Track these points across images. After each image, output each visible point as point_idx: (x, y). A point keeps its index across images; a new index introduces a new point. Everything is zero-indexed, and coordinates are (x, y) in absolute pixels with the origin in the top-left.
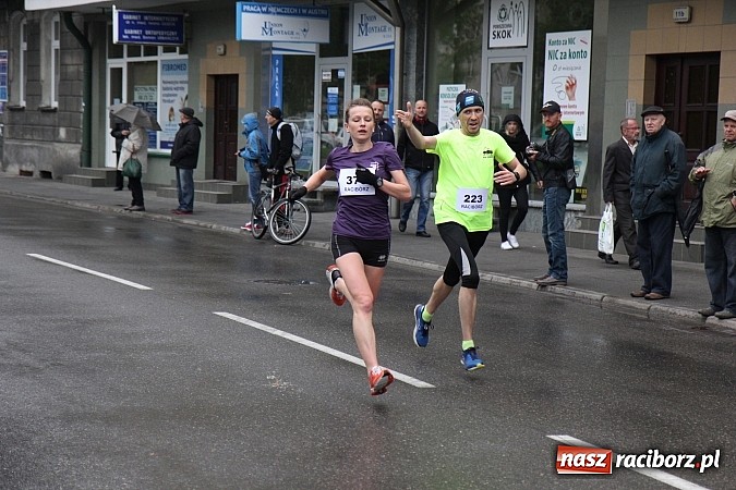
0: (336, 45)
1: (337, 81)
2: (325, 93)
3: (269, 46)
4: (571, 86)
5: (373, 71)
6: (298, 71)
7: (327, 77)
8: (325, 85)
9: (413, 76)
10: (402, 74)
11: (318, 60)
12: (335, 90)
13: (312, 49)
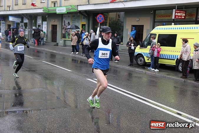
0: (22, 22)
1: (22, 26)
2: (21, 27)
3: (15, 21)
4: (45, 28)
5: (26, 25)
6: (18, 24)
7: (21, 25)
8: (21, 26)
9: (30, 26)
10: (29, 25)
11: (20, 23)
12: (22, 27)
13: (19, 22)
